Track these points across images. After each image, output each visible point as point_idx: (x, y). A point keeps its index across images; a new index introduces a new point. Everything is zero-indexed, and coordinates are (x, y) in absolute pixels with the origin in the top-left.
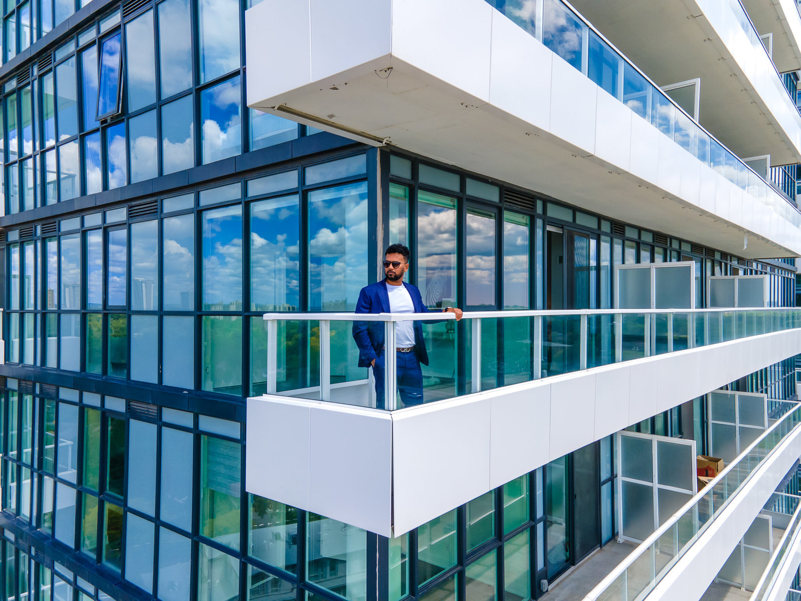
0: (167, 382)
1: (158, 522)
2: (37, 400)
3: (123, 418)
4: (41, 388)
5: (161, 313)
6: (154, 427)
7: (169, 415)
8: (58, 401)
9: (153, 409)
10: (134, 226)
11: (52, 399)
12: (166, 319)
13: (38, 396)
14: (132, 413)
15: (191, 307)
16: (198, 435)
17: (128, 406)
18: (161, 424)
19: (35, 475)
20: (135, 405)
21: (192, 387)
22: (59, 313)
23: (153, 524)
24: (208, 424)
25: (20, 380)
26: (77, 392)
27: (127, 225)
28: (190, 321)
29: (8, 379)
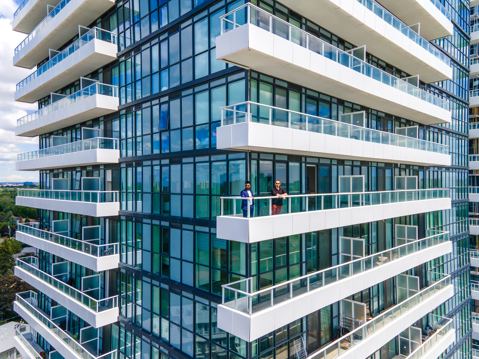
0: (184, 216)
1: (181, 260)
2: (134, 223)
3: (167, 228)
4: (135, 219)
5: (182, 194)
6: (179, 231)
7: (184, 226)
8: (142, 223)
9: (179, 225)
10: (172, 166)
11: (140, 223)
12: (183, 196)
13: (134, 222)
14: (171, 226)
15: (192, 192)
16: (195, 232)
17: (170, 224)
18: (182, 229)
19: (134, 249)
20: (172, 224)
21: (193, 217)
22: (142, 193)
23: (180, 261)
24: (198, 228)
25: (126, 216)
26: (150, 220)
27: (169, 165)
28: (192, 197)
29: (121, 216)
